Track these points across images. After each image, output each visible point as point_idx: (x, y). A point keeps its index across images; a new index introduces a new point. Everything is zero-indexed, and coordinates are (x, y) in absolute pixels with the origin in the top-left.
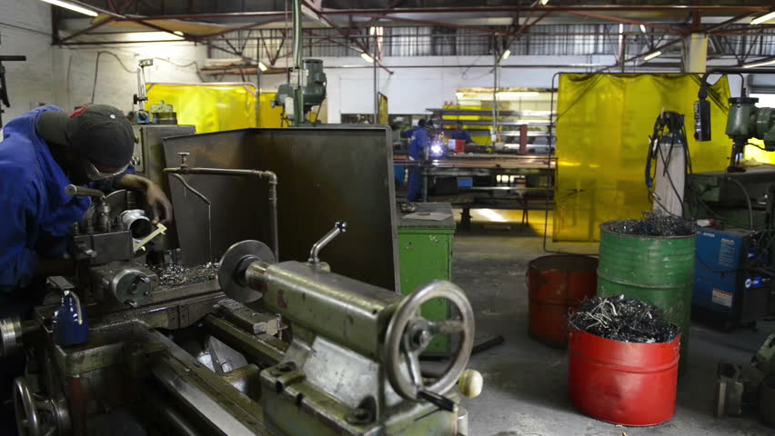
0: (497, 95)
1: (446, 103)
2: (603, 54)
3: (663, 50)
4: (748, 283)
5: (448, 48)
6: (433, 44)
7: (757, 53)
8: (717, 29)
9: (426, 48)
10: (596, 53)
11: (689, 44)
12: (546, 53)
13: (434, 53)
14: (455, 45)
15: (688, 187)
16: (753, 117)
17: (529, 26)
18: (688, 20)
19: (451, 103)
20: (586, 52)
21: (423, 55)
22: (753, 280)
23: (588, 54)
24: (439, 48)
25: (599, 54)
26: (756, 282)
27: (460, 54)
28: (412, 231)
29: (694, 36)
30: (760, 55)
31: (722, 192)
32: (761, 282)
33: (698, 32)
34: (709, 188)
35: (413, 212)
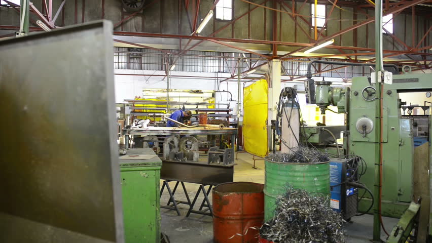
0: (169, 93)
1: (136, 97)
2: (223, 72)
3: (257, 68)
4: (348, 192)
5: (137, 66)
6: (128, 63)
7: (297, 74)
8: (284, 57)
9: (124, 65)
10: (219, 72)
11: (272, 64)
12: (193, 70)
13: (129, 68)
14: (141, 63)
15: (300, 134)
16: (330, 93)
17: (186, 51)
18: (270, 52)
19: (139, 97)
20: (214, 71)
21: (122, 68)
22: (350, 190)
23: (215, 72)
24: (132, 65)
25: (221, 72)
26: (351, 191)
27: (144, 69)
28: (133, 169)
29: (274, 60)
30: (299, 75)
31: (320, 137)
32: (353, 190)
33: (276, 58)
34: (312, 135)
35: (125, 155)
